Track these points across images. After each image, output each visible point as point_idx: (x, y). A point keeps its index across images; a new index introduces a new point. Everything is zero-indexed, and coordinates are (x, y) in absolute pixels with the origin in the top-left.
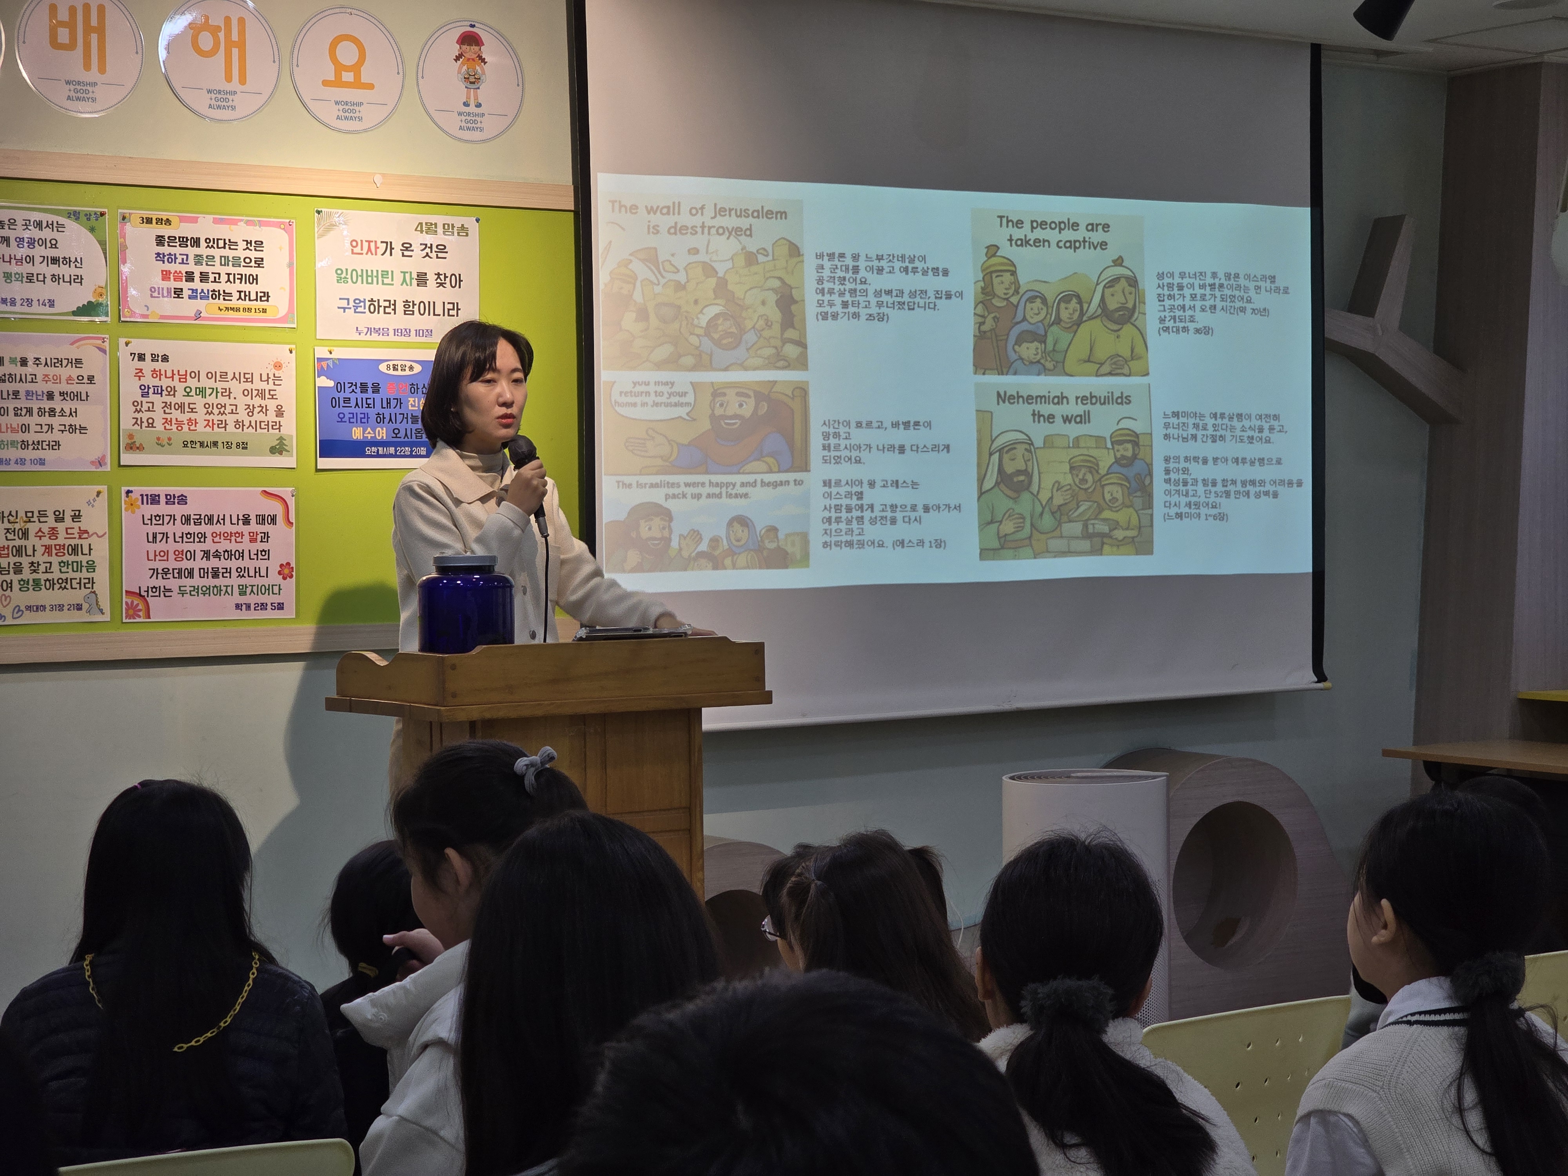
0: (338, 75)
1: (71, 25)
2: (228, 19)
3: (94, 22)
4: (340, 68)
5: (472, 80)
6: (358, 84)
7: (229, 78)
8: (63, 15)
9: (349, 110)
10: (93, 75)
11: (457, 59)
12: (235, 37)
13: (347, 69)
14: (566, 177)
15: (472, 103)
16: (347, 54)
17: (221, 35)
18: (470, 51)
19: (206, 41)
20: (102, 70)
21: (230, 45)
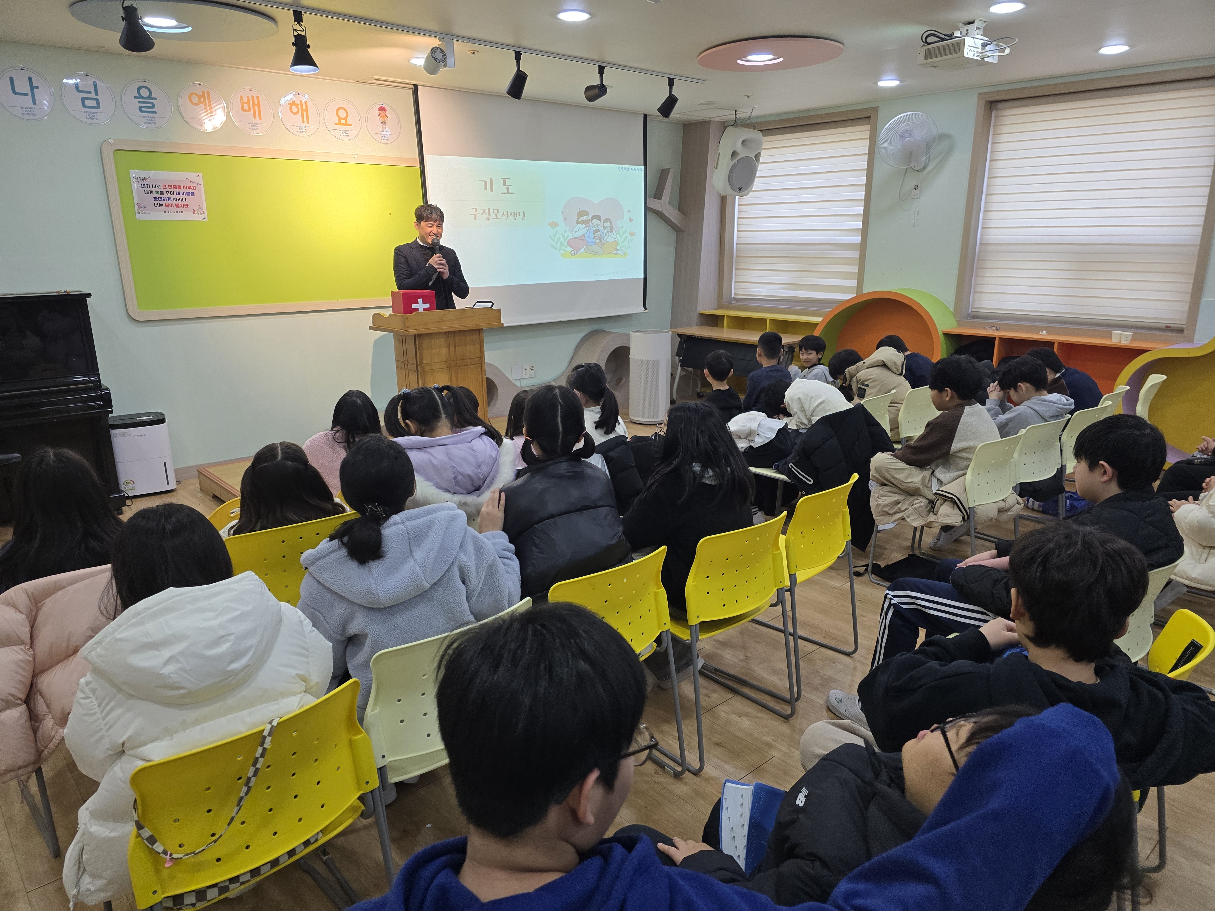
0: (340, 121)
1: (248, 103)
2: (301, 102)
3: (256, 102)
4: (340, 119)
5: (384, 123)
6: (346, 124)
7: (303, 122)
9: (344, 133)
10: (258, 121)
11: (379, 115)
12: (304, 108)
13: (343, 119)
14: (417, 157)
15: (384, 131)
16: (342, 114)
17: (299, 107)
18: (383, 113)
19: (294, 109)
20: (260, 119)
21: (302, 110)
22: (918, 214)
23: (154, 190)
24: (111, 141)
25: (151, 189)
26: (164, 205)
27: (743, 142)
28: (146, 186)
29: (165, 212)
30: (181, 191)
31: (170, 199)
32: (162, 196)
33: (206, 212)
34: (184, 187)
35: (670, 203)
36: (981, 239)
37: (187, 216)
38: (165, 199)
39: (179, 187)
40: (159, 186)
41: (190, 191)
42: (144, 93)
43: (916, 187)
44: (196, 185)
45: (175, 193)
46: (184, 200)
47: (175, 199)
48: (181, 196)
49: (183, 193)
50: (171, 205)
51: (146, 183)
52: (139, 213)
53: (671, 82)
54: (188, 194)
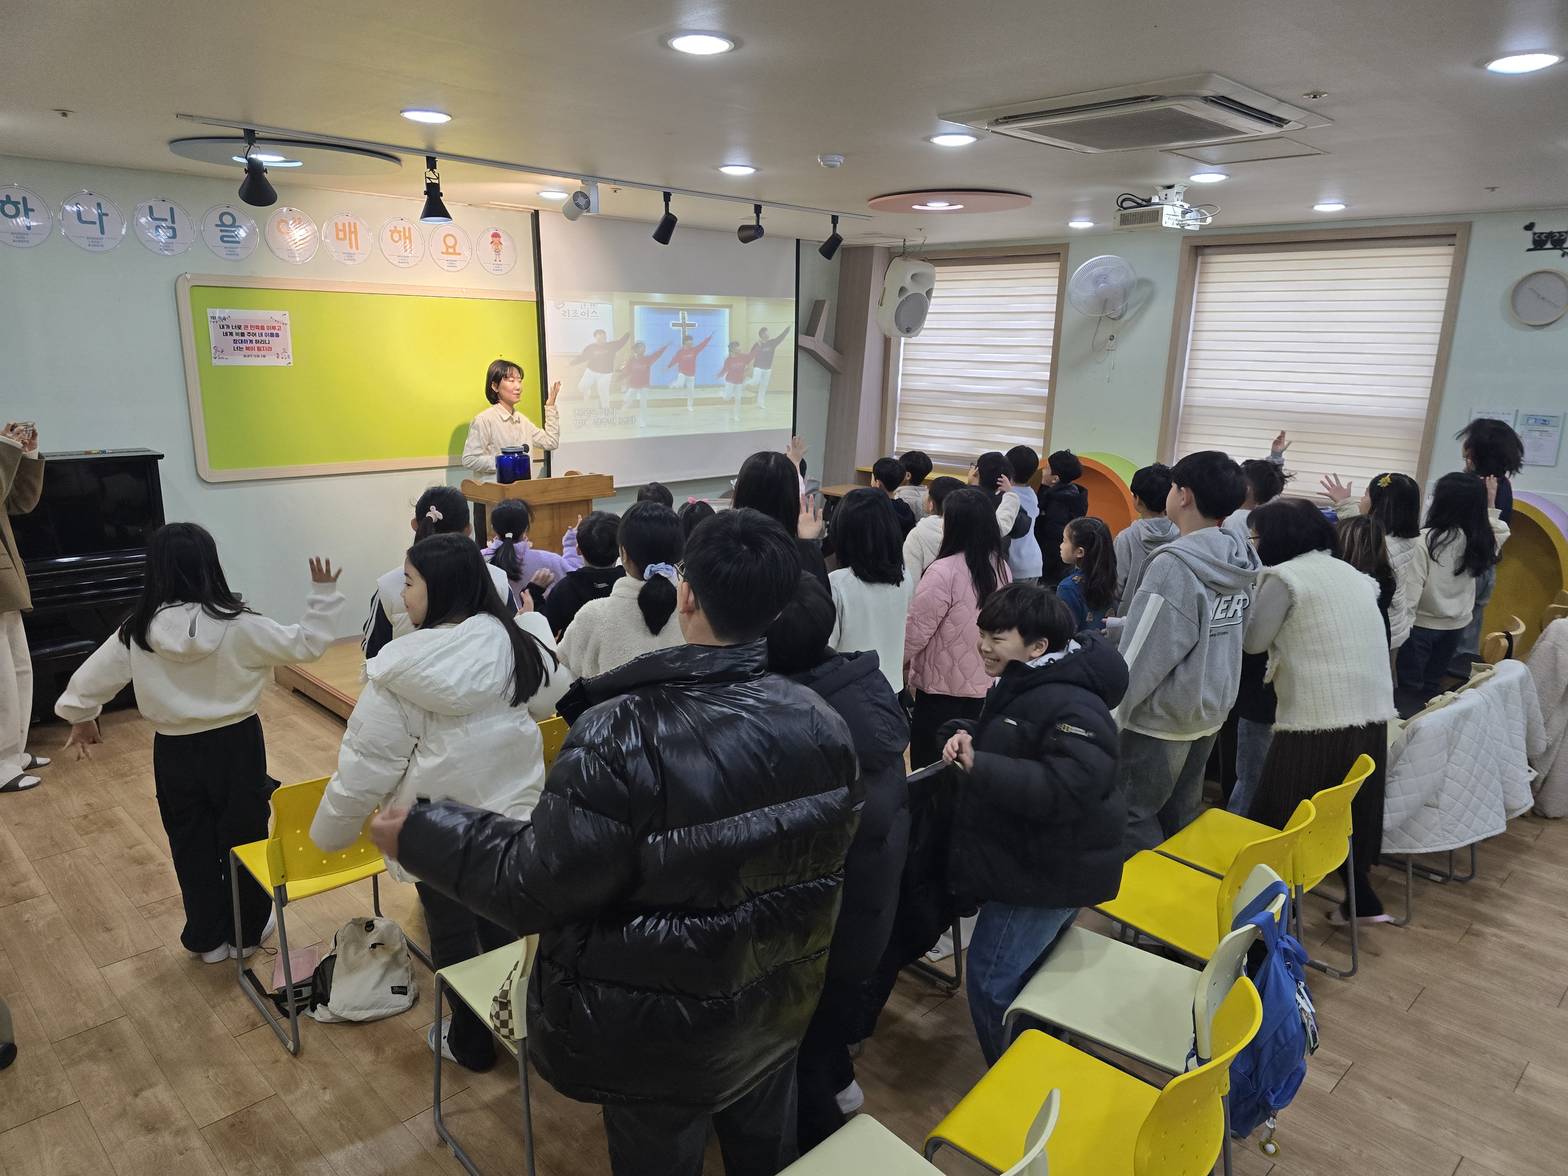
0: (447, 250)
1: (344, 230)
2: (404, 228)
3: (353, 230)
4: (448, 247)
5: (497, 252)
6: (454, 253)
7: (406, 251)
8: (340, 227)
9: (452, 263)
10: (354, 250)
11: (492, 243)
12: (407, 235)
13: (451, 247)
14: (533, 289)
15: (498, 260)
16: (450, 241)
17: (402, 234)
18: (496, 240)
19: (396, 236)
20: (357, 248)
21: (405, 238)
22: (1113, 369)
23: (234, 331)
24: (188, 276)
25: (230, 330)
26: (244, 348)
27: (913, 276)
28: (225, 327)
29: (245, 356)
30: (264, 332)
31: (251, 341)
32: (243, 338)
33: (291, 356)
34: (268, 328)
35: (825, 340)
36: (1185, 400)
37: (270, 360)
38: (246, 342)
39: (262, 327)
40: (240, 327)
41: (275, 332)
42: (227, 220)
43: (1112, 338)
44: (281, 325)
45: (257, 334)
46: (267, 342)
47: (257, 342)
48: (264, 338)
49: (266, 335)
50: (253, 349)
51: (224, 323)
52: (216, 358)
53: (835, 220)
54: (272, 335)
